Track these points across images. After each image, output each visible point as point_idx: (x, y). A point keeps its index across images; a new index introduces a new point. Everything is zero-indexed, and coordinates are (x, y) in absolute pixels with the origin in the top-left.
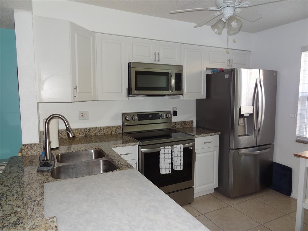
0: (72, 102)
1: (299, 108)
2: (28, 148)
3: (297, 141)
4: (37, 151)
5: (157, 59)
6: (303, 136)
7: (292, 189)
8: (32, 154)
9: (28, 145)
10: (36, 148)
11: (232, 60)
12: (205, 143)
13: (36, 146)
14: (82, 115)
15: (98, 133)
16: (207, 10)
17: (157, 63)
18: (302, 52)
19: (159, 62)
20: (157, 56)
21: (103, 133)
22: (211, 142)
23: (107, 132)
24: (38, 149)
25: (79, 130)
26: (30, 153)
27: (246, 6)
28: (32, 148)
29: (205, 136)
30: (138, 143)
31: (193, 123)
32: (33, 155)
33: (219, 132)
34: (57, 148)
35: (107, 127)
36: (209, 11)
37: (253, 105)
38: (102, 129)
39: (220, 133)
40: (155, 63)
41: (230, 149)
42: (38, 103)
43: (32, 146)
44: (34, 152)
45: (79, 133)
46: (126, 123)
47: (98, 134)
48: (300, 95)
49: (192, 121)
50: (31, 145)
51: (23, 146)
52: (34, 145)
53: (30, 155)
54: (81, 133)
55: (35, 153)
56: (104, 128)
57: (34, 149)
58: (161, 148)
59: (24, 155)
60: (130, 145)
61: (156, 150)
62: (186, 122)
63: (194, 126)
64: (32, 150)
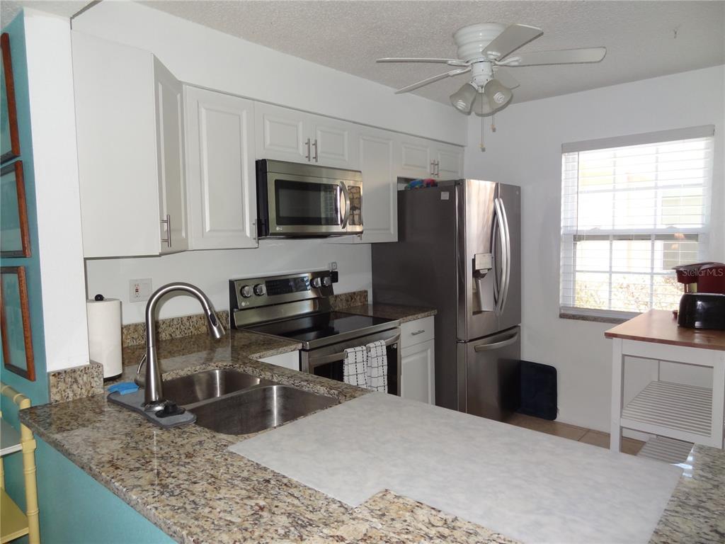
0: (160, 255)
1: (562, 255)
2: (67, 380)
3: (563, 316)
4: (88, 387)
5: (313, 155)
6: (569, 306)
7: (558, 407)
8: (75, 395)
9: (65, 372)
10: (85, 378)
11: (438, 162)
12: (413, 334)
13: (86, 373)
14: (137, 291)
15: (178, 332)
16: (445, 62)
17: (313, 162)
18: (562, 153)
19: (317, 161)
20: (313, 148)
21: (189, 331)
22: (423, 331)
23: (197, 329)
24: (92, 380)
25: (132, 329)
26: (71, 395)
27: (516, 64)
28: (76, 381)
29: (414, 319)
30: (301, 344)
31: (367, 295)
32: (78, 397)
33: (433, 309)
34: (119, 377)
35: (196, 316)
36: (450, 65)
37: (491, 252)
38: (185, 320)
39: (436, 312)
40: (308, 163)
41: (457, 342)
42: (85, 259)
43: (77, 375)
44: (81, 389)
45: (132, 335)
46: (243, 304)
47: (178, 336)
48: (562, 232)
49: (366, 292)
50: (74, 371)
51: (51, 378)
52: (81, 371)
53: (70, 400)
54: (136, 336)
55: (83, 391)
56: (189, 318)
57: (80, 381)
58: (349, 350)
59: (57, 401)
60: (287, 352)
61: (334, 357)
62: (354, 293)
63: (369, 303)
64: (75, 386)
